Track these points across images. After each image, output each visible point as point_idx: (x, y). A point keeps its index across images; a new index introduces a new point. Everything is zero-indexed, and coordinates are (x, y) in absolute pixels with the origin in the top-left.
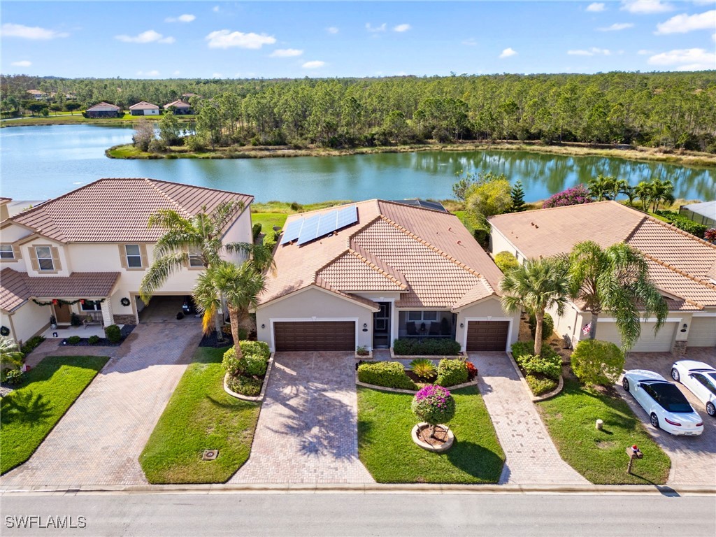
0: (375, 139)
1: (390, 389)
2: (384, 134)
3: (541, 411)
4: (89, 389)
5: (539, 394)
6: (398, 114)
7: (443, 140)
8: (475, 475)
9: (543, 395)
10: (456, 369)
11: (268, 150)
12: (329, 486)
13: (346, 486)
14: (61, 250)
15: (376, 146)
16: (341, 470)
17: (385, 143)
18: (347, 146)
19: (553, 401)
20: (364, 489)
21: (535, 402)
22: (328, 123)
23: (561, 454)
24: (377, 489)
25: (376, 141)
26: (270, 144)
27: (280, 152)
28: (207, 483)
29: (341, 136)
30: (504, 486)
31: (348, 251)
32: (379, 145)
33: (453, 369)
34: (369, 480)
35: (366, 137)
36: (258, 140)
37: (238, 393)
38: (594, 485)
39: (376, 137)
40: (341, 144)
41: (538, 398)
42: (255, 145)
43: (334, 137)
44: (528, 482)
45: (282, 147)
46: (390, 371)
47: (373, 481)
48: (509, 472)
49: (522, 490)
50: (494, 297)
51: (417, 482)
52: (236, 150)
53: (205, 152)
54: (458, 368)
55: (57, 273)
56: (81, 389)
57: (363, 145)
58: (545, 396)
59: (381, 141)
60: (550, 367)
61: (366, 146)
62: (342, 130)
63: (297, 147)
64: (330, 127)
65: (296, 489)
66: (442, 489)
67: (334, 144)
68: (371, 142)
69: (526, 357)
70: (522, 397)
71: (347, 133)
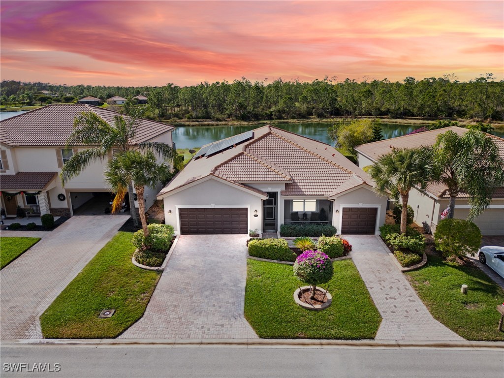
0: (272, 115)
1: (276, 262)
2: (279, 111)
3: (410, 279)
4: (16, 261)
5: (407, 265)
6: (289, 98)
7: (320, 116)
9: (410, 267)
10: (333, 244)
11: (198, 121)
12: (214, 341)
13: (230, 341)
15: (273, 119)
16: (227, 327)
17: (280, 118)
18: (253, 119)
19: (420, 271)
20: (248, 344)
21: (403, 272)
22: (240, 103)
23: (432, 314)
24: (260, 344)
25: (274, 117)
26: (200, 119)
27: (206, 123)
29: (249, 112)
31: (243, 153)
32: (276, 119)
33: (330, 244)
34: (253, 335)
35: (266, 114)
36: (191, 116)
37: (143, 264)
39: (273, 113)
40: (249, 118)
41: (406, 269)
42: (189, 118)
43: (244, 114)
45: (208, 120)
46: (276, 245)
47: (256, 336)
49: (399, 346)
51: (298, 338)
52: (176, 122)
54: (335, 243)
55: (5, 172)
56: (8, 261)
57: (264, 119)
58: (412, 267)
59: (277, 116)
60: (415, 243)
61: (266, 120)
62: (250, 108)
63: (218, 120)
64: (241, 106)
65: (182, 344)
66: (321, 344)
67: (244, 118)
68: (270, 117)
69: (394, 235)
70: (392, 268)
71: (253, 110)
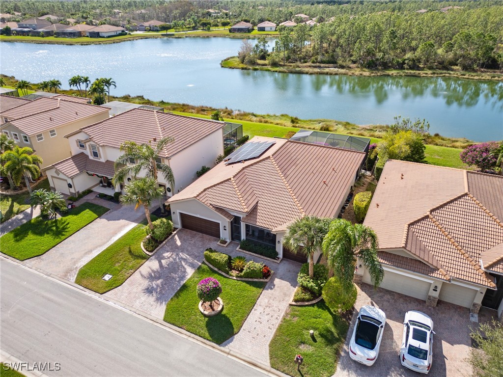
0: (405, 64)
2: (414, 60)
3: (288, 312)
5: (295, 301)
6: (429, 45)
7: (466, 68)
9: (298, 302)
10: (253, 270)
11: (320, 67)
14: (100, 148)
15: (404, 69)
17: (412, 67)
18: (380, 68)
19: (304, 309)
20: (155, 321)
21: (290, 305)
22: (369, 49)
23: (271, 342)
24: (161, 324)
25: (405, 66)
26: (323, 63)
27: (327, 70)
28: (95, 291)
29: (377, 60)
30: (222, 348)
31: (229, 179)
32: (407, 69)
33: (252, 269)
35: (398, 62)
36: (316, 59)
37: (145, 248)
38: (271, 368)
39: (406, 62)
40: (376, 66)
41: (294, 303)
42: (313, 62)
43: (372, 61)
45: (331, 65)
46: (217, 260)
47: (163, 318)
49: (228, 354)
51: (181, 328)
52: (298, 67)
53: (277, 67)
54: (256, 269)
55: (100, 159)
57: (394, 68)
58: (299, 304)
59: (409, 66)
60: (312, 286)
62: (379, 55)
63: (342, 67)
64: (369, 53)
67: (371, 65)
68: (401, 66)
71: (383, 58)
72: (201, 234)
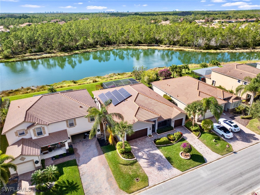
0: (78, 47)
1: (165, 145)
2: (81, 45)
3: (201, 141)
5: (198, 136)
6: (85, 38)
7: (101, 46)
8: (200, 162)
11: (37, 55)
12: (173, 177)
13: (176, 175)
14: (46, 127)
15: (80, 50)
16: (172, 172)
17: (83, 49)
18: (69, 51)
19: (201, 137)
21: (198, 138)
22: (60, 42)
23: (212, 151)
24: (184, 174)
26: (37, 52)
28: (144, 188)
29: (66, 47)
30: (207, 163)
31: (139, 107)
34: (180, 172)
35: (75, 47)
36: (31, 51)
37: (128, 159)
38: (222, 156)
39: (79, 46)
40: (66, 50)
42: (30, 53)
43: (63, 48)
44: (211, 160)
45: (43, 53)
46: (165, 140)
47: (181, 172)
48: (206, 159)
49: (211, 162)
50: (181, 113)
51: (190, 168)
52: (24, 56)
53: (10, 59)
55: (44, 135)
57: (74, 50)
59: (81, 48)
61: (76, 50)
62: (66, 45)
63: (50, 53)
64: (61, 44)
65: (166, 181)
66: (196, 168)
67: (64, 50)
68: (77, 48)
69: (192, 127)
70: (194, 138)
71: (68, 46)
72: (137, 139)
